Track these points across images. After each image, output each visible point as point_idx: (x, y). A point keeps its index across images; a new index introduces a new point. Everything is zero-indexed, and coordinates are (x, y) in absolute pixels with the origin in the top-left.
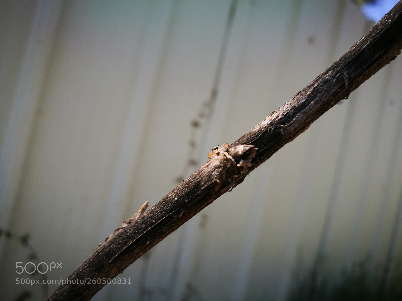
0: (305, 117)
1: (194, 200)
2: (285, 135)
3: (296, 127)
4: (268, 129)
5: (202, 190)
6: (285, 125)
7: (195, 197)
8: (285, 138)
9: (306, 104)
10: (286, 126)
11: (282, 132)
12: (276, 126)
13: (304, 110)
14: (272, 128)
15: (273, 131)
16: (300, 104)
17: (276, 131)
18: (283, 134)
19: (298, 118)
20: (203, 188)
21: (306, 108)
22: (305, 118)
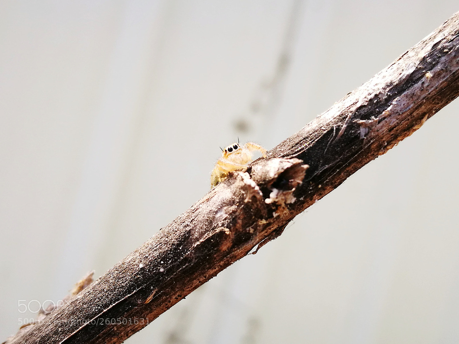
0: (412, 105)
1: (178, 269)
2: (369, 142)
3: (392, 125)
4: (333, 127)
5: (195, 248)
6: (371, 119)
7: (179, 262)
8: (369, 147)
9: (415, 76)
10: (371, 123)
11: (363, 134)
12: (351, 122)
13: (410, 90)
14: (342, 126)
15: (344, 132)
16: (404, 77)
17: (351, 131)
18: (365, 138)
19: (397, 106)
20: (195, 246)
21: (416, 86)
22: (412, 107)
